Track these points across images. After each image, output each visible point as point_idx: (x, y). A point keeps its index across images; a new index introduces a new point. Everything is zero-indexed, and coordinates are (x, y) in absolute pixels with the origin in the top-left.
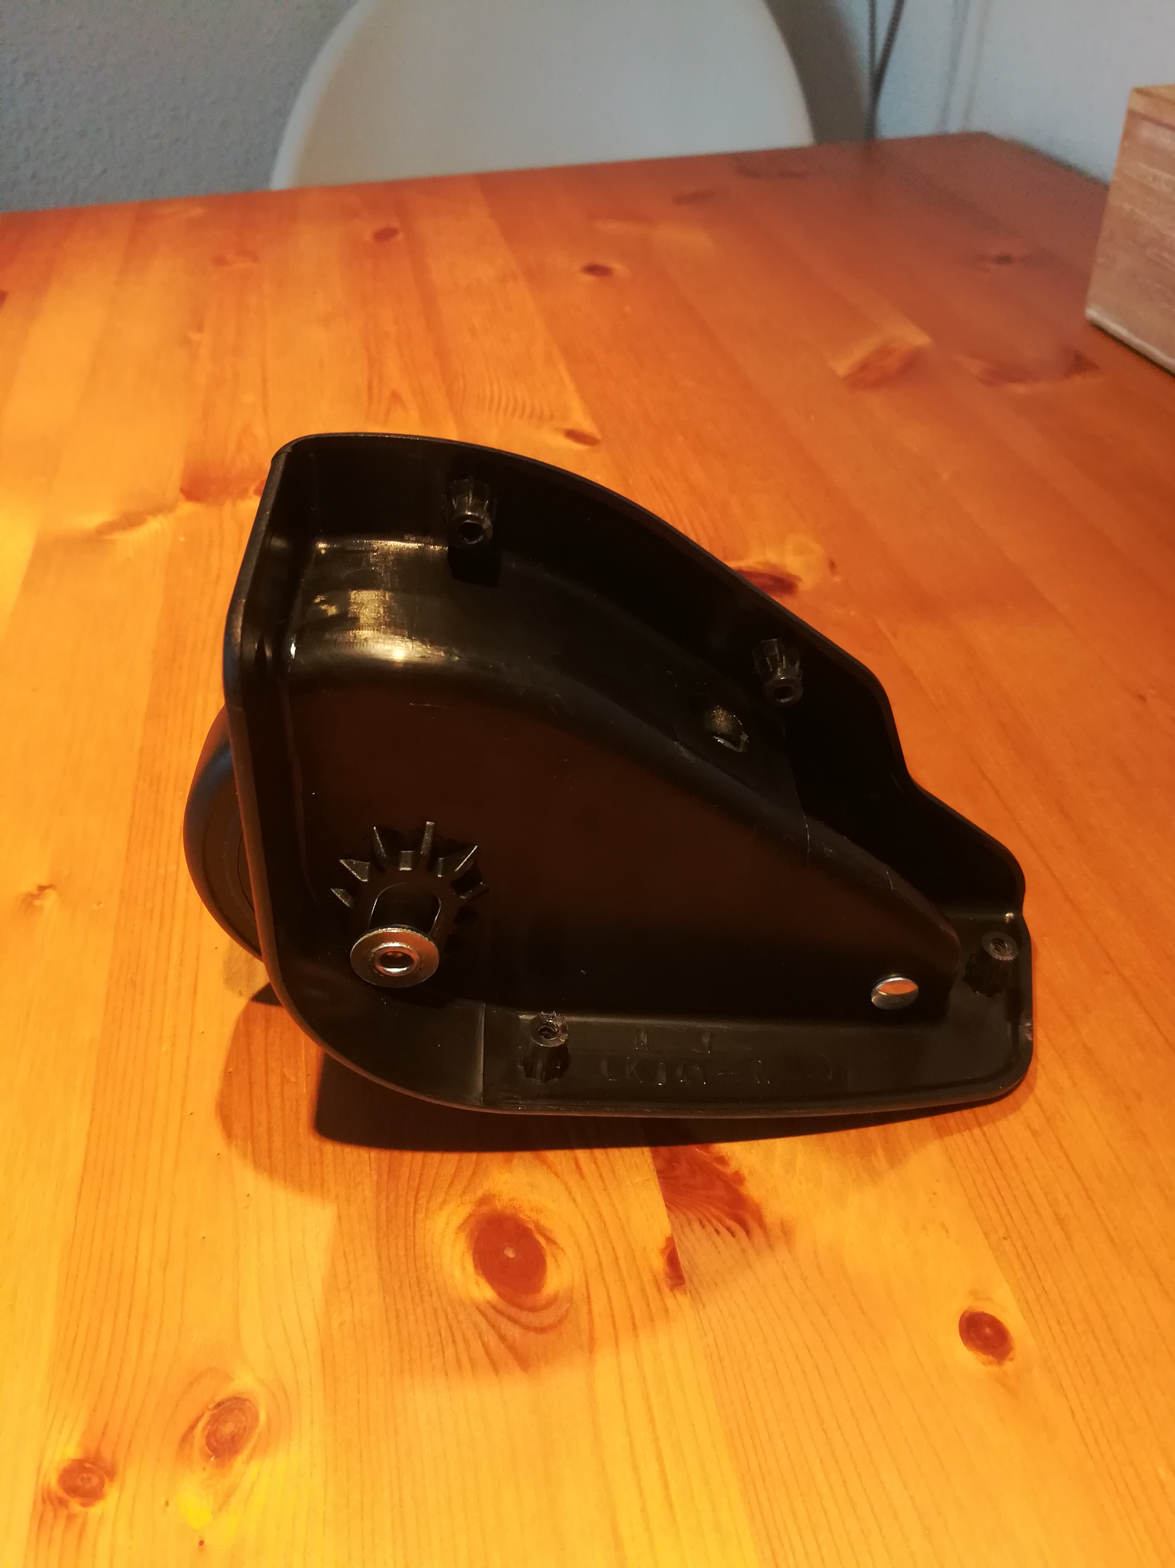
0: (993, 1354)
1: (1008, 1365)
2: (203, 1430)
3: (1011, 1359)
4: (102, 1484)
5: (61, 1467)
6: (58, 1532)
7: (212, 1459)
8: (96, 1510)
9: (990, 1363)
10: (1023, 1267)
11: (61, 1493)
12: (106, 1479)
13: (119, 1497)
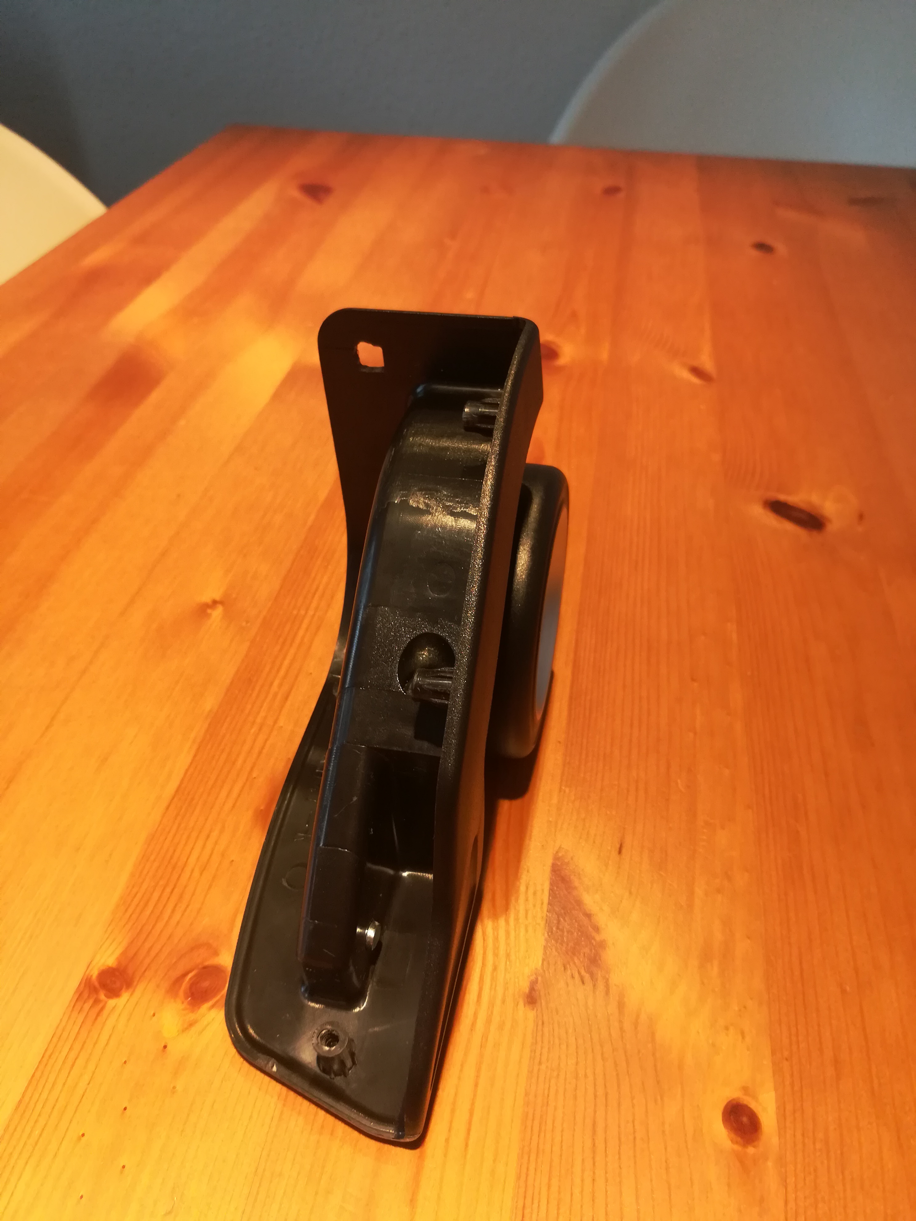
0: (742, 1138)
1: (751, 1150)
2: (191, 979)
3: (754, 1147)
4: (121, 989)
5: (102, 968)
6: (87, 1006)
7: (190, 999)
8: (112, 1002)
9: (737, 1143)
10: (792, 1085)
11: (96, 984)
12: (125, 987)
13: (128, 1000)
